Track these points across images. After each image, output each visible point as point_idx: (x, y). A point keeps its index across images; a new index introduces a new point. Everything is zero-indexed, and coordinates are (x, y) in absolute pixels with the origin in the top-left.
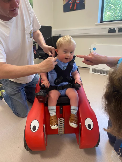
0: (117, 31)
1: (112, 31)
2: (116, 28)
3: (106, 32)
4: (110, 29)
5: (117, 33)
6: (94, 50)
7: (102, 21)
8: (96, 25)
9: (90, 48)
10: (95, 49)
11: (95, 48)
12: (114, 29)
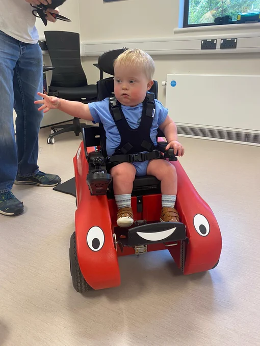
0: (218, 46)
1: (208, 45)
2: (216, 40)
3: (197, 48)
4: (205, 41)
5: (218, 50)
6: (173, 86)
7: (186, 24)
8: (176, 32)
9: (164, 83)
10: (175, 85)
11: (175, 82)
12: (213, 40)
